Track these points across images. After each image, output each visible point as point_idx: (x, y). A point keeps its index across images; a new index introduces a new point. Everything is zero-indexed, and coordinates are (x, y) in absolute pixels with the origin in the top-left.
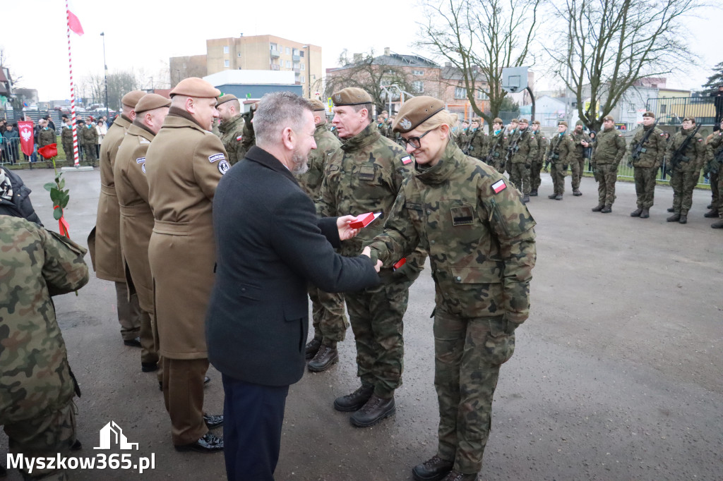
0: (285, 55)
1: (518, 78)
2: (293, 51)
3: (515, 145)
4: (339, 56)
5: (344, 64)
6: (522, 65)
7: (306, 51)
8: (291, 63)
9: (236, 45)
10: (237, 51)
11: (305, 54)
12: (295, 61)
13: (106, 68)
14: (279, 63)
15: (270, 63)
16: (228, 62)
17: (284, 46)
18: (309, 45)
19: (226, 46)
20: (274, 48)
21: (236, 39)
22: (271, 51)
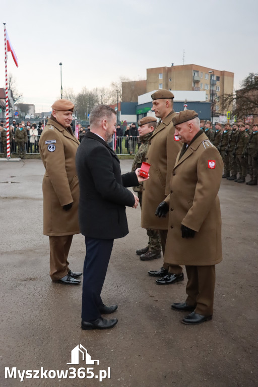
0: (204, 79)
2: (211, 76)
7: (221, 77)
8: (209, 86)
9: (168, 72)
10: (169, 77)
11: (220, 79)
12: (213, 84)
13: (62, 89)
14: (200, 86)
15: (193, 85)
16: (162, 85)
17: (204, 73)
18: (224, 72)
19: (161, 73)
20: (196, 74)
21: (168, 68)
22: (194, 77)
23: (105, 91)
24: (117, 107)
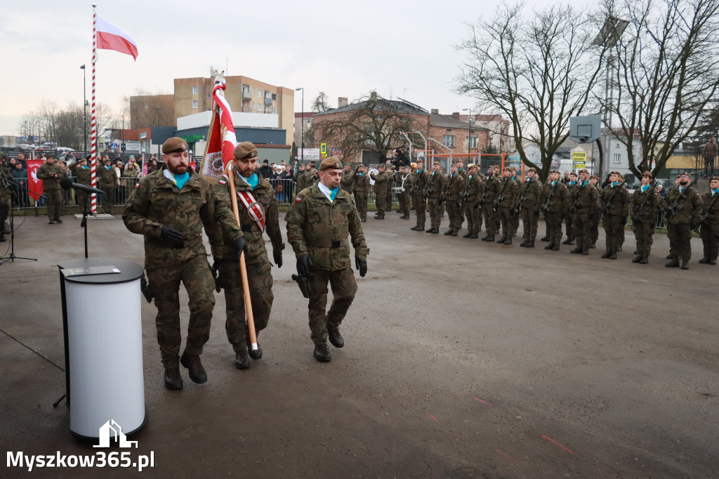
0: (257, 97)
1: (590, 127)
2: (265, 93)
3: (675, 204)
4: (315, 100)
5: (321, 109)
6: (580, 114)
7: (276, 96)
8: (263, 106)
9: (205, 85)
10: (207, 92)
12: (267, 105)
14: (251, 106)
15: (242, 105)
16: (197, 103)
17: (256, 89)
18: (282, 88)
19: (195, 86)
20: (246, 90)
21: (206, 79)
22: (243, 93)
23: (103, 109)
24: (145, 133)
